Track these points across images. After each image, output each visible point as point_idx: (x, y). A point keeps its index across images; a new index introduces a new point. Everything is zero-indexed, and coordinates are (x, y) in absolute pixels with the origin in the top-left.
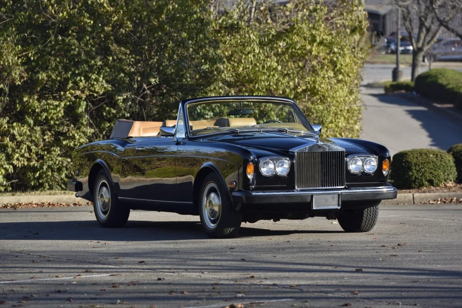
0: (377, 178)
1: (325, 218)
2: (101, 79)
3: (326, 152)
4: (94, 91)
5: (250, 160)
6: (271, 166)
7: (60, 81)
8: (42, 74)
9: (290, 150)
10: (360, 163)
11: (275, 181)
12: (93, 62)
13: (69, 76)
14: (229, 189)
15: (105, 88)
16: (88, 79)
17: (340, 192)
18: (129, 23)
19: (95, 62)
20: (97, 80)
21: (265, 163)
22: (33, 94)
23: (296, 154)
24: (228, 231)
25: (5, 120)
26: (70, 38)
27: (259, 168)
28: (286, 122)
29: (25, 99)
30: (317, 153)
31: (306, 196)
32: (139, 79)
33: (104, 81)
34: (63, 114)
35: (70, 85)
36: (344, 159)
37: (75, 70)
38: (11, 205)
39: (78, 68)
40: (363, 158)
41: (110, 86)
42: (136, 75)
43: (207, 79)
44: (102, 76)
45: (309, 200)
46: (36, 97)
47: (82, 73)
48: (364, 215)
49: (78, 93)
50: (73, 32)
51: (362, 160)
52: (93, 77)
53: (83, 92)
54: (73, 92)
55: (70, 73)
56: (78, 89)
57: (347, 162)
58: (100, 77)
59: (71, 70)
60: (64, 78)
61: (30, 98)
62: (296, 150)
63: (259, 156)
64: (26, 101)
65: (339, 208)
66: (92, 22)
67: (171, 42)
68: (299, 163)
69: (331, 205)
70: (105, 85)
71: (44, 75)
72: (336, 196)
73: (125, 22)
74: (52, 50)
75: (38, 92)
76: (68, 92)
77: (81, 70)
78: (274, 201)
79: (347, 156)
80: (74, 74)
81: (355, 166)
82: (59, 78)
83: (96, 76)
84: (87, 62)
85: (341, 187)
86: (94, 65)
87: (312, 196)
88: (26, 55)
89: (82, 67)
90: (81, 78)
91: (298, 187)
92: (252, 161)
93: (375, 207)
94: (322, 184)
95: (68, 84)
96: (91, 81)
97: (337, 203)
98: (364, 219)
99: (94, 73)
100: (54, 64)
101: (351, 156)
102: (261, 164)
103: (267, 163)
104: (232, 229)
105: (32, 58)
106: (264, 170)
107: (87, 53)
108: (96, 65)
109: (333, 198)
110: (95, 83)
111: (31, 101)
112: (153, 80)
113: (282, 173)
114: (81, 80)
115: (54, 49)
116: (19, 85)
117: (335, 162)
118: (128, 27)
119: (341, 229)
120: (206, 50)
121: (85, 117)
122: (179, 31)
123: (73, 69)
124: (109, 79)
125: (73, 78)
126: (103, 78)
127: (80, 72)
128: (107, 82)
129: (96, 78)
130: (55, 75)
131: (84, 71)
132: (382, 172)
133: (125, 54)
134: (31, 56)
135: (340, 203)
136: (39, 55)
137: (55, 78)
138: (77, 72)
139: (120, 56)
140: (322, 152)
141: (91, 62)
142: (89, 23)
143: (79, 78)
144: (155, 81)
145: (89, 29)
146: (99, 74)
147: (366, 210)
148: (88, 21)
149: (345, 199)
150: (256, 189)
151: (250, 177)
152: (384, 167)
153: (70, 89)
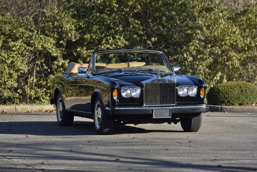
0: (197, 100)
1: (167, 123)
2: (122, 38)
3: (167, 83)
4: (118, 45)
5: (115, 88)
6: (129, 92)
7: (97, 39)
8: (87, 35)
9: (141, 82)
10: (185, 90)
11: (131, 101)
12: (117, 28)
13: (103, 36)
14: (105, 105)
15: (124, 43)
16: (114, 38)
17: (171, 108)
18: (139, 6)
19: (119, 28)
20: (119, 39)
21: (124, 90)
22: (83, 47)
23: (144, 84)
24: (106, 131)
25: (67, 61)
26: (104, 14)
27: (121, 92)
28: (159, 65)
29: (78, 50)
30: (158, 84)
31: (149, 110)
32: (146, 38)
33: (124, 40)
34: (100, 58)
35: (104, 41)
36: (175, 88)
37: (106, 33)
38: (50, 110)
39: (108, 32)
40: (188, 87)
41: (127, 42)
42: (144, 36)
43: (189, 39)
44: (122, 36)
45: (151, 113)
46: (85, 48)
47: (110, 35)
48: (192, 122)
49: (108, 46)
50: (107, 11)
51: (187, 88)
52: (117, 37)
53: (111, 45)
54: (106, 45)
55: (104, 35)
56: (109, 44)
57: (177, 90)
58: (121, 37)
59: (104, 33)
60: (100, 38)
61: (81, 49)
62: (144, 83)
63: (121, 86)
64: (79, 51)
65: (170, 117)
66: (118, 6)
67: (164, 17)
68: (146, 90)
69: (165, 116)
70: (124, 42)
71: (89, 35)
72: (169, 111)
73: (137, 5)
74: (94, 22)
75: (86, 46)
76: (103, 46)
77: (110, 33)
78: (129, 113)
79: (177, 86)
80: (106, 36)
81: (182, 92)
82: (97, 38)
83: (119, 37)
84: (114, 29)
85: (173, 105)
86: (118, 30)
87: (153, 110)
88: (79, 25)
89: (111, 31)
90: (110, 38)
91: (145, 105)
92: (117, 89)
93: (199, 117)
94: (161, 103)
95: (103, 41)
96: (116, 40)
97: (169, 115)
98: (192, 124)
99: (118, 35)
100: (95, 29)
101: (179, 86)
102: (122, 90)
103: (126, 90)
104: (108, 129)
105: (82, 26)
106: (124, 94)
107: (114, 24)
108: (119, 30)
109: (166, 111)
110: (118, 40)
111: (82, 50)
112: (153, 39)
113: (135, 96)
114: (110, 39)
115: (95, 21)
116: (74, 41)
117: (169, 90)
118: (138, 8)
119: (183, 130)
120: (188, 22)
121: (113, 60)
122: (169, 11)
123: (105, 32)
124: (126, 38)
125: (105, 38)
126: (123, 38)
127: (109, 34)
128: (126, 40)
129: (119, 38)
130: (95, 36)
131: (112, 34)
132: (200, 96)
133: (138, 24)
134: (82, 25)
135: (171, 115)
136: (87, 24)
137: (95, 38)
138: (107, 34)
139: (134, 25)
140: (161, 84)
141: (116, 28)
142: (116, 6)
143: (109, 37)
144: (155, 40)
145: (116, 10)
146: (120, 35)
147: (193, 118)
148: (115, 5)
149: (175, 112)
150: (119, 106)
151: (115, 98)
152: (201, 92)
153: (104, 44)
